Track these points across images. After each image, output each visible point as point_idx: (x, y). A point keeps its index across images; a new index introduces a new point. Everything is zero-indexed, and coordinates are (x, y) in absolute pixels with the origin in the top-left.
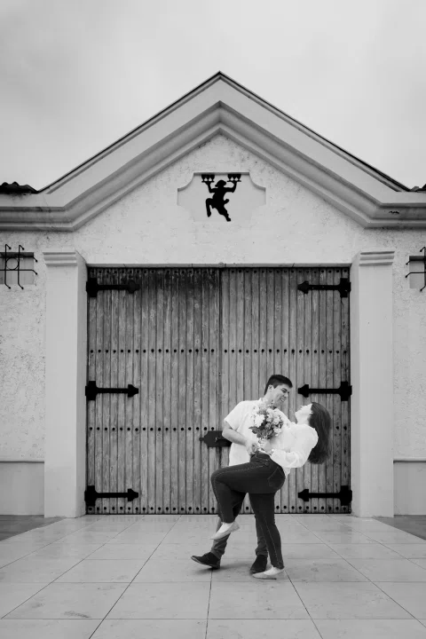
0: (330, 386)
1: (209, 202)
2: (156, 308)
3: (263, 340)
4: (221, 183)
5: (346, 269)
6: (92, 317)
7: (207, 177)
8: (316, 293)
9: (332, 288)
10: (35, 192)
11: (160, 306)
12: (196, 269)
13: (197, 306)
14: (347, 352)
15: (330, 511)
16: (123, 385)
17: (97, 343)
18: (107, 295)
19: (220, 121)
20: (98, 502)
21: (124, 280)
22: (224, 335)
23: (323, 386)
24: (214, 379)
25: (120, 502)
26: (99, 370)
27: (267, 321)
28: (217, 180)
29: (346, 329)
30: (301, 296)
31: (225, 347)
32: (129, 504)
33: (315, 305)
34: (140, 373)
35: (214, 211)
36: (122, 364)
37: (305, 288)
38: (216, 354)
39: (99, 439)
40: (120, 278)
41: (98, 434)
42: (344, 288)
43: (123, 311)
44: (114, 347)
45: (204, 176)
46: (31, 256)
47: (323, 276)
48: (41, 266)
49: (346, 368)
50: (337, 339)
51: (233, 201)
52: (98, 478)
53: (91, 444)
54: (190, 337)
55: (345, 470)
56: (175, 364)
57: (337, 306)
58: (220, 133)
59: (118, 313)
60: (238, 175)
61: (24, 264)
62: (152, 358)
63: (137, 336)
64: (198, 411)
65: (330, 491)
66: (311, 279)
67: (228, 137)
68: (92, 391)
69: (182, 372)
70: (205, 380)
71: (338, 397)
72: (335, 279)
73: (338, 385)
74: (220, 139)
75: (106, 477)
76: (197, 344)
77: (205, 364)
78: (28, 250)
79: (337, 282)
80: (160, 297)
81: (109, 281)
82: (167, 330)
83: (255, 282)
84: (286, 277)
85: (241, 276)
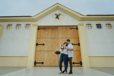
0: (76, 44)
1: (56, 17)
2: (48, 32)
3: (65, 36)
4: (58, 15)
5: (77, 26)
6: (38, 33)
7: (56, 14)
8: (73, 29)
9: (75, 29)
10: (32, 17)
11: (49, 31)
12: (54, 26)
13: (54, 31)
14: (78, 38)
15: (78, 66)
16: (42, 44)
17: (39, 37)
18: (41, 30)
19: (58, 8)
20: (36, 64)
21: (43, 28)
22: (59, 36)
23: (75, 44)
24: (57, 42)
25: (40, 64)
26: (39, 41)
27: (65, 33)
28: (57, 15)
29: (78, 35)
30: (70, 30)
31: (59, 37)
32: (42, 65)
33: (73, 31)
34: (45, 42)
35: (57, 18)
36: (42, 40)
37: (71, 29)
38: (57, 39)
39: (38, 53)
40: (43, 27)
41: (37, 52)
42: (77, 29)
43: (43, 32)
44: (41, 38)
45: (55, 14)
46: (30, 25)
47: (74, 27)
48: (31, 26)
49: (79, 41)
50: (77, 36)
51: (59, 17)
52: (37, 60)
53: (36, 53)
54: (53, 36)
55: (80, 58)
56: (51, 40)
57: (76, 31)
58: (58, 9)
59: (42, 32)
60: (60, 14)
61: (29, 26)
62: (47, 39)
63: (45, 36)
64: (54, 48)
65: (78, 62)
66: (72, 27)
67: (59, 10)
68: (37, 44)
69: (52, 42)
70: (56, 43)
71: (78, 45)
72: (76, 27)
73: (78, 44)
74: (58, 10)
75: (38, 60)
76: (54, 37)
77: (56, 40)
78: (30, 24)
79: (76, 28)
80: (49, 30)
81: (41, 28)
82: (50, 35)
83: (63, 28)
84: (68, 27)
85: (61, 27)
